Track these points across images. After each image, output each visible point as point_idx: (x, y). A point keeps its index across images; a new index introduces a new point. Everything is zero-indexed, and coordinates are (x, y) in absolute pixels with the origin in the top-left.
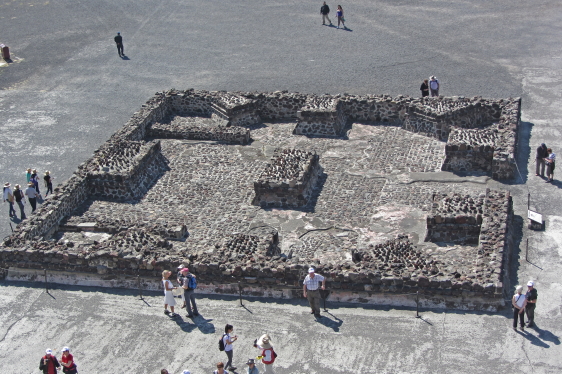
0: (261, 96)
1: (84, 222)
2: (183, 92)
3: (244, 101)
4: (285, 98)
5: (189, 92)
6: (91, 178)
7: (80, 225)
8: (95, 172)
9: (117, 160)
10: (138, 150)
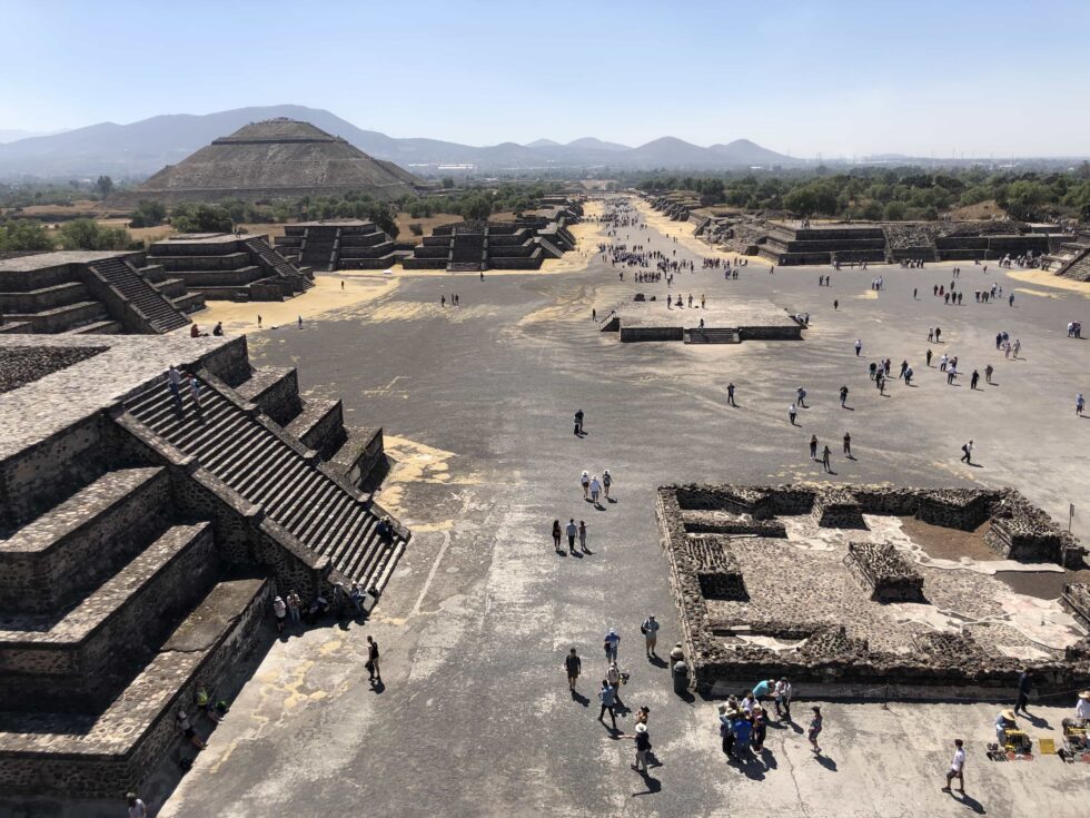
0: (769, 490)
1: (733, 624)
2: (685, 486)
3: (759, 495)
4: (794, 492)
5: (693, 487)
6: (702, 577)
7: (733, 628)
8: (702, 571)
9: (716, 557)
10: (720, 546)
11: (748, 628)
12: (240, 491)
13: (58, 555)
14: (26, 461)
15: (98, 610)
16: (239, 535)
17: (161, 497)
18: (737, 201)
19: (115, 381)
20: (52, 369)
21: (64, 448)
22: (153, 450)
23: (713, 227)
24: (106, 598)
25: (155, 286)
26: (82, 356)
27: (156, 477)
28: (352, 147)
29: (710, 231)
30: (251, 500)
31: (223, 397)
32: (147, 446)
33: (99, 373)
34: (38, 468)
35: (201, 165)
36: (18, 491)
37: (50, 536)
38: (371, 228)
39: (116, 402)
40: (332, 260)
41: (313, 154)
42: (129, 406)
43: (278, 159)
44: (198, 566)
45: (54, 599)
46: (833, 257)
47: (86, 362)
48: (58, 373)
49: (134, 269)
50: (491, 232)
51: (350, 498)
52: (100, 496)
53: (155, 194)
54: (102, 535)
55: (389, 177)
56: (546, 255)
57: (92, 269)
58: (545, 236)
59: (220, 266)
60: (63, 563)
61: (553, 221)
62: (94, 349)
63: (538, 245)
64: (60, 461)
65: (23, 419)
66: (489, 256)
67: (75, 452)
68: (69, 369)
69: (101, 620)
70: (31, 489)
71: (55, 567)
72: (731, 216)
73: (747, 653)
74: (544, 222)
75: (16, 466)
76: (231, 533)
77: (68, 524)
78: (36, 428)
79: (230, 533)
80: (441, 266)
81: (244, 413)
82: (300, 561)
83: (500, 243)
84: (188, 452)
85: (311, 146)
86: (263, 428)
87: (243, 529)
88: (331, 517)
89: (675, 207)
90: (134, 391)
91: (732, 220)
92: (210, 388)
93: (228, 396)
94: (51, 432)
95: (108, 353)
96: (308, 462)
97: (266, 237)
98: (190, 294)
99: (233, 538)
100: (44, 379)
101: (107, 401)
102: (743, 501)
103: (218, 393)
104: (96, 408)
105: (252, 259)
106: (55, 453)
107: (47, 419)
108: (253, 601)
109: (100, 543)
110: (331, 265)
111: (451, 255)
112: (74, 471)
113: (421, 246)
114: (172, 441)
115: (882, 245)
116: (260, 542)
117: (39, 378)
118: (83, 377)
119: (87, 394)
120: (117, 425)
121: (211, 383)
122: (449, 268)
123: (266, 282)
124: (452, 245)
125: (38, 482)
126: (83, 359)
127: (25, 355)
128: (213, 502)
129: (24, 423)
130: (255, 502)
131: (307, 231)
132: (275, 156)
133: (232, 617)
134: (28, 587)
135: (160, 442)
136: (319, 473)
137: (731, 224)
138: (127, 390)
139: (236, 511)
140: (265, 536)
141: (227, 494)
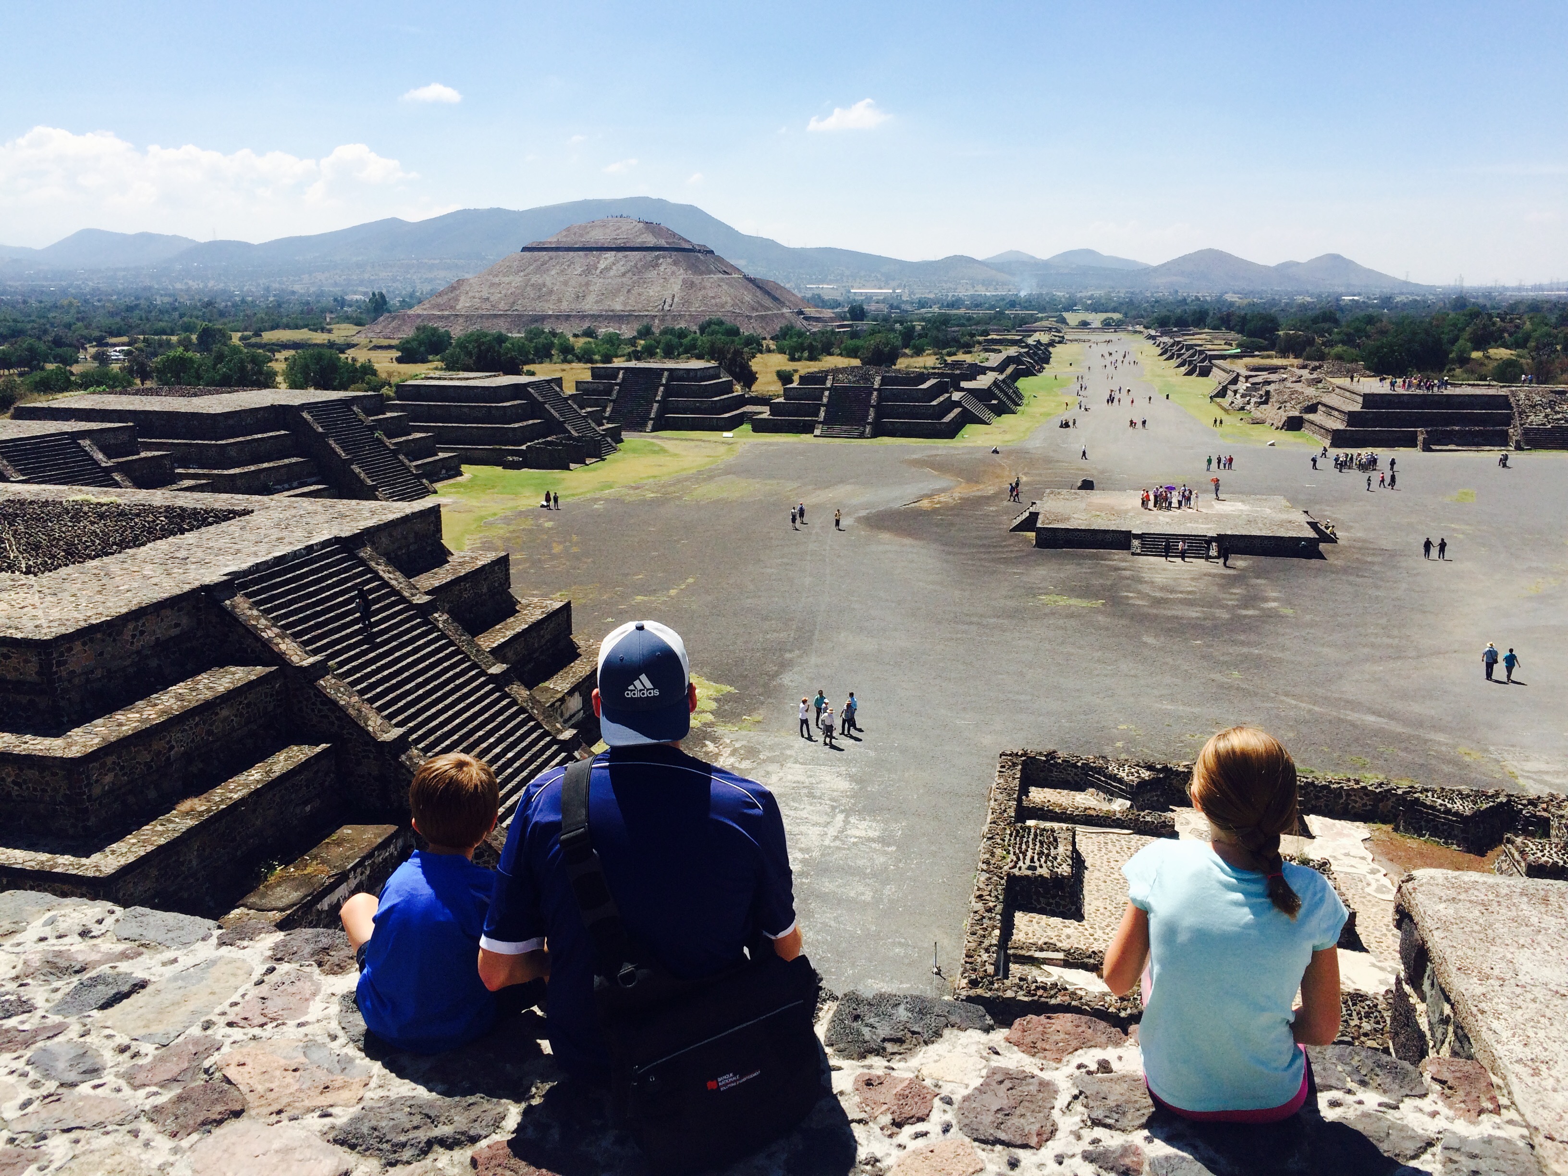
0: (1165, 769)
1: (1042, 950)
2: (1041, 754)
3: (1146, 774)
5: (1051, 755)
6: (1011, 878)
7: (1038, 955)
8: (1016, 871)
9: (1041, 854)
10: (1055, 840)
11: (1061, 956)
12: (380, 709)
13: (103, 765)
14: (84, 644)
15: (144, 841)
16: (370, 767)
17: (270, 709)
18: (1290, 348)
19: (238, 551)
20: (166, 533)
21: (142, 633)
22: (266, 644)
23: (1242, 386)
24: (160, 828)
25: (390, 443)
26: (210, 520)
27: (261, 680)
28: (720, 259)
29: (1235, 392)
30: (394, 722)
31: (386, 584)
32: (259, 639)
33: (223, 542)
34: (101, 654)
35: (506, 280)
36: (70, 681)
37: (96, 741)
38: (711, 372)
39: (225, 578)
40: (652, 416)
41: (662, 268)
42: (244, 586)
43: (612, 273)
44: (305, 803)
45: (92, 821)
46: (1420, 438)
47: (211, 529)
48: (171, 539)
49: (362, 416)
50: (884, 381)
51: (546, 734)
52: (180, 697)
53: (441, 317)
54: (172, 748)
55: (768, 302)
56: (968, 418)
57: (305, 415)
58: (970, 391)
59: (489, 416)
60: (109, 778)
61: (992, 369)
62: (230, 512)
63: (958, 404)
64: (134, 648)
65: (100, 592)
66: (878, 417)
67: (158, 639)
68: (187, 534)
69: (143, 853)
70: (88, 681)
71: (97, 781)
72: (1273, 369)
73: (1033, 987)
74: (976, 371)
75: (70, 649)
77: (124, 728)
78: (109, 604)
79: (359, 763)
80: (807, 429)
81: (411, 606)
83: (897, 396)
84: (315, 652)
85: (658, 258)
86: (435, 628)
87: (376, 759)
88: (510, 755)
89: (1193, 355)
90: (257, 567)
91: (1273, 377)
92: (370, 570)
93: (394, 582)
94: (124, 610)
95: (247, 517)
96: (493, 678)
97: (559, 381)
98: (441, 455)
99: (363, 770)
100: (149, 545)
101: (213, 576)
102: (1120, 781)
103: (381, 578)
104: (197, 584)
105: (534, 409)
106: (129, 638)
107: (129, 594)
108: (370, 855)
109: (169, 758)
110: (650, 424)
111: (822, 414)
112: (154, 663)
113: (782, 400)
114: (295, 636)
115: (1507, 420)
116: (397, 776)
117: (143, 544)
118: (198, 546)
119: (193, 566)
120: (224, 609)
121: (373, 564)
122: (817, 432)
123: (550, 443)
124: (825, 400)
125: (99, 673)
126: (211, 524)
127: (138, 515)
128: (339, 718)
129: (99, 598)
130: (399, 725)
131: (621, 376)
132: (607, 269)
133: (333, 873)
134: (61, 803)
135: (277, 635)
136: (506, 695)
137: (1269, 383)
138: (245, 566)
139: (368, 732)
140: (404, 771)
141: (359, 710)
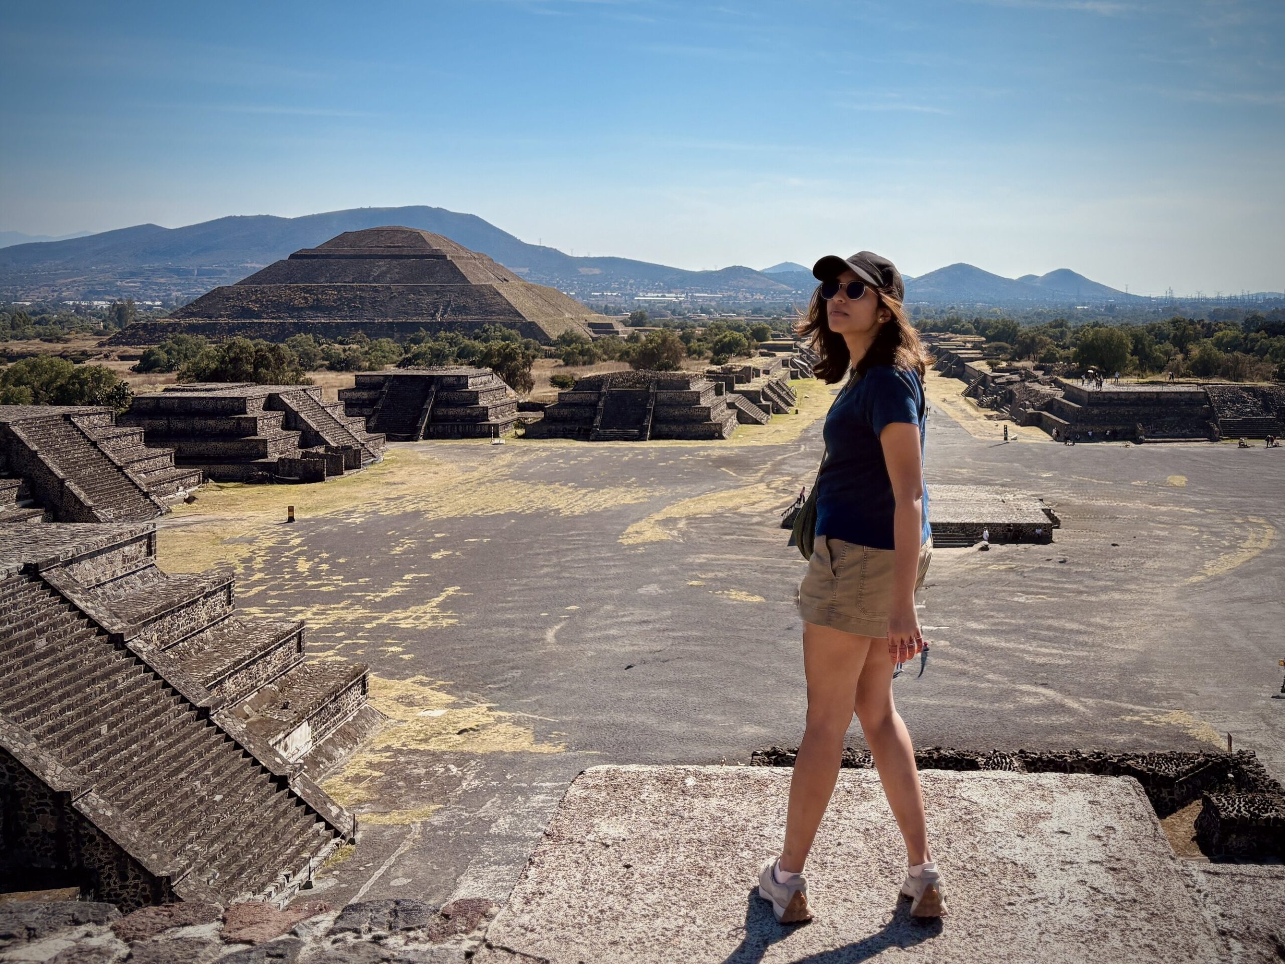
12: (62, 755)
16: (47, 823)
30: (78, 767)
35: (269, 287)
40: (424, 426)
50: (659, 385)
51: (264, 769)
56: (743, 420)
61: (765, 372)
63: (732, 405)
66: (654, 419)
74: (751, 374)
76: (35, 820)
79: (32, 819)
80: (581, 434)
81: (110, 637)
82: (136, 864)
83: (671, 401)
86: (139, 661)
87: (52, 813)
92: (63, 599)
96: (204, 712)
99: (37, 827)
110: (419, 432)
111: (598, 419)
113: (555, 405)
116: (77, 831)
122: (591, 438)
124: (600, 405)
128: (9, 769)
130: (82, 771)
131: (387, 384)
132: (381, 277)
136: (218, 730)
139: (45, 784)
140: (86, 824)
141: (36, 758)
